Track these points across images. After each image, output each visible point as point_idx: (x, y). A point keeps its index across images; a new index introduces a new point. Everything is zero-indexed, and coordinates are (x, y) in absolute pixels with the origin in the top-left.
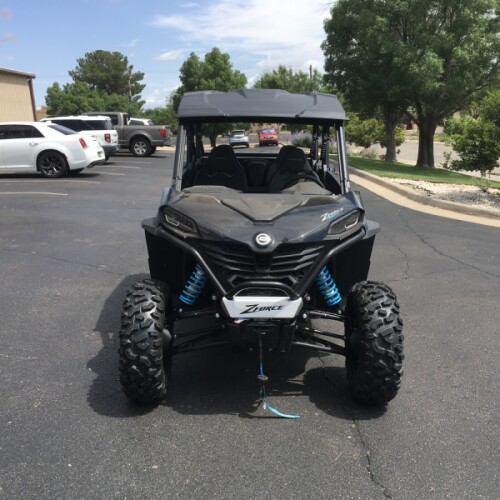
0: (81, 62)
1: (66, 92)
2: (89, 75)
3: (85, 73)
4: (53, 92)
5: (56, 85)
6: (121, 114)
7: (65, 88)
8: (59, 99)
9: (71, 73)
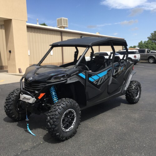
0: (152, 34)
1: (144, 43)
2: (154, 38)
3: (152, 37)
4: (140, 44)
5: (141, 42)
6: (146, 49)
7: (144, 42)
8: (142, 46)
9: (148, 38)
